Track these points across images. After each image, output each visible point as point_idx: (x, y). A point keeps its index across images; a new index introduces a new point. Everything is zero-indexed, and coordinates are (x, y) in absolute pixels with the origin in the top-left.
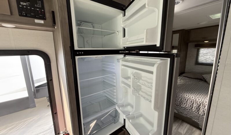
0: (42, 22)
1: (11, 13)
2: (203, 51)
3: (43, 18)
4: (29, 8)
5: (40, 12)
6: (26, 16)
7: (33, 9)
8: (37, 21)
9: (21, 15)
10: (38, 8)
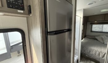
0: (22, 12)
1: (2, 6)
2: (94, 26)
3: (23, 9)
4: (14, 3)
5: (21, 6)
6: (12, 8)
7: (17, 3)
8: (19, 11)
9: (9, 7)
10: (20, 3)
